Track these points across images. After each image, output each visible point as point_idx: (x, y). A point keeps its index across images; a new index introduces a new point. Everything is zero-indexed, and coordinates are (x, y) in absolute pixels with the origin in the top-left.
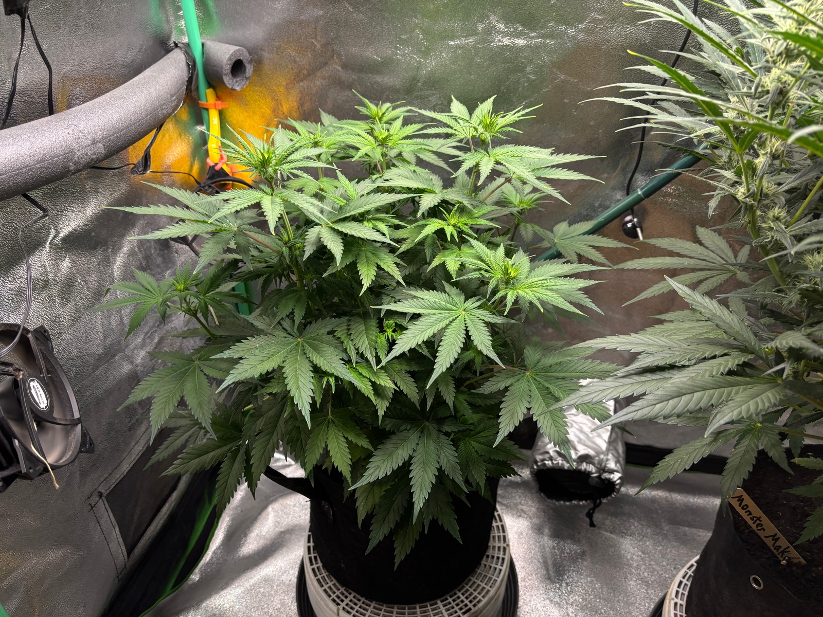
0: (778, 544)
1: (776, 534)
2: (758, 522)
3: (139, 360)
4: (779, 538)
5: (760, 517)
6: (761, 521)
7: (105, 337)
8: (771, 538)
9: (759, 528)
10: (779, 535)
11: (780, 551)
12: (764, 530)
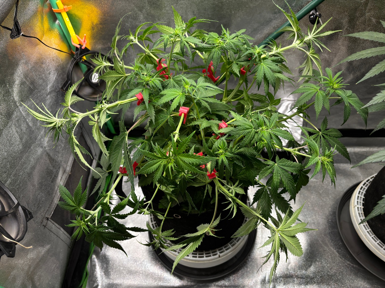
3: (46, 144)
7: (21, 139)
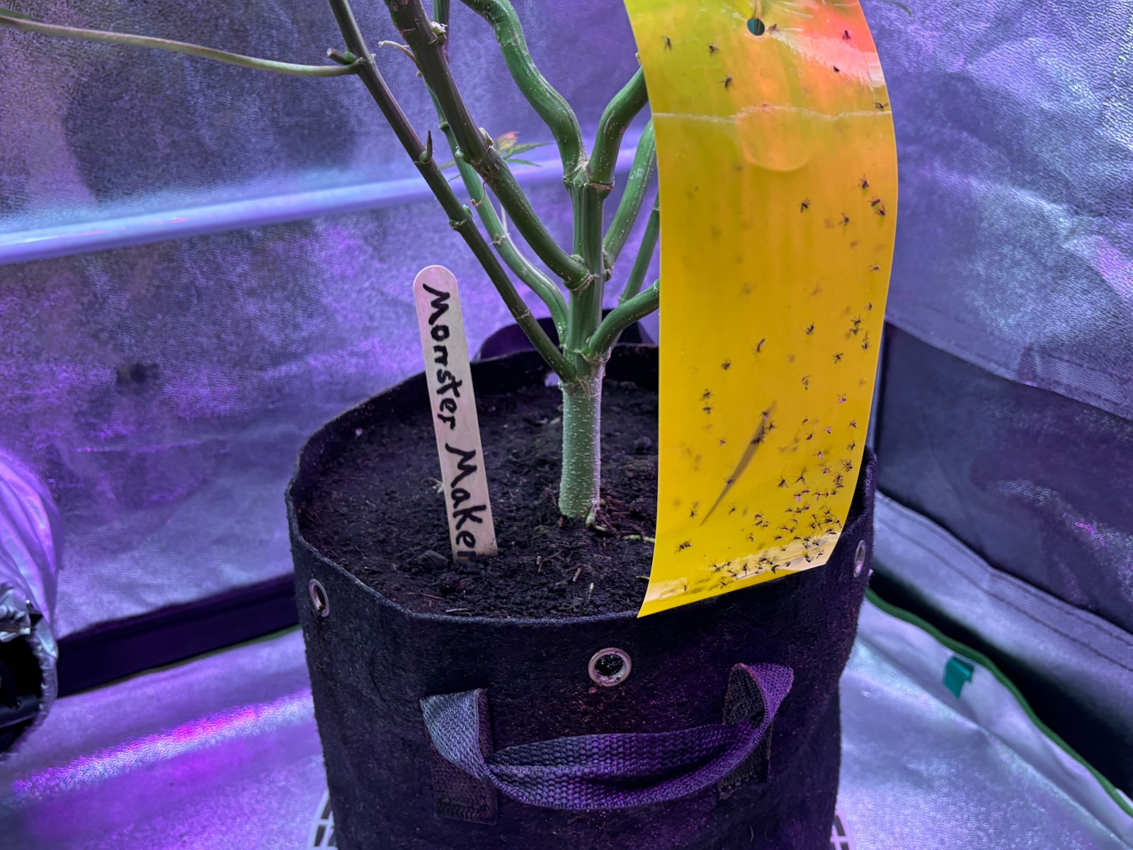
0: (463, 484)
1: (471, 455)
2: (450, 394)
4: (473, 469)
5: (460, 383)
6: (457, 394)
8: (459, 458)
9: (446, 413)
10: (478, 461)
11: (462, 506)
12: (453, 426)
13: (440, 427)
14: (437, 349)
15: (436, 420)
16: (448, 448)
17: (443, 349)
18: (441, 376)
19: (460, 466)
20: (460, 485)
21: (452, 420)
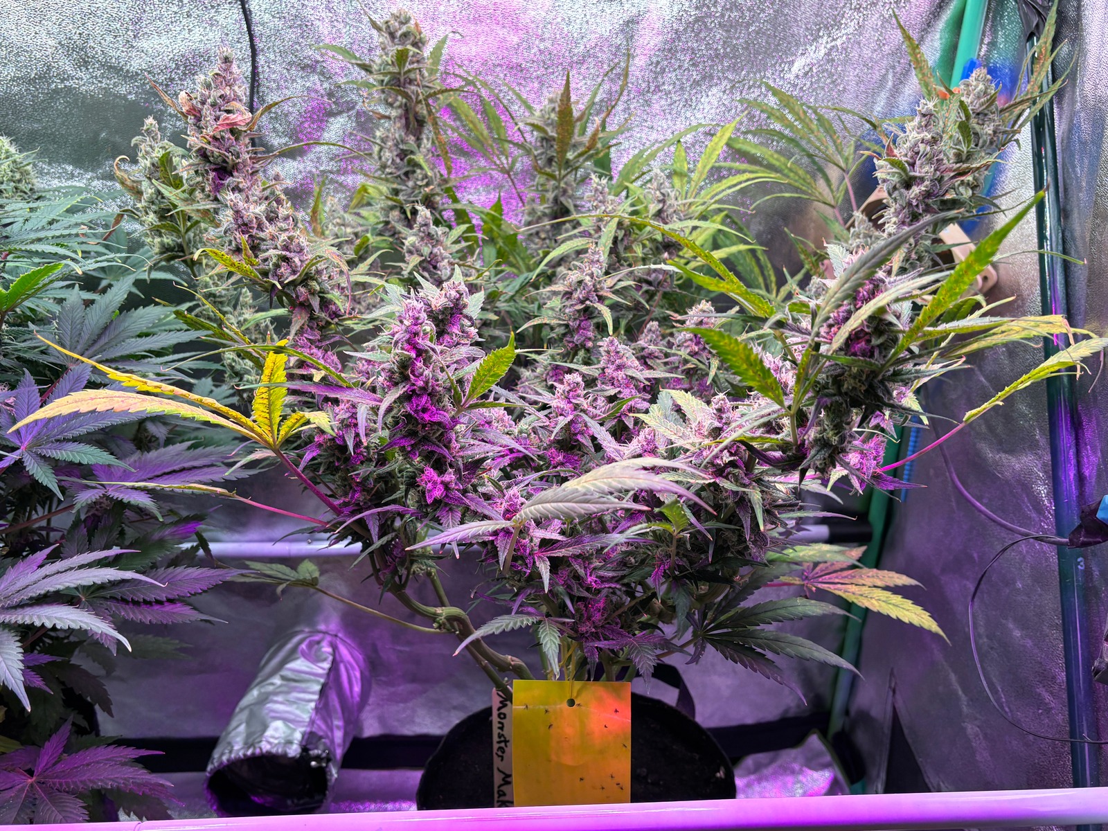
1: (509, 776)
2: (503, 745)
6: (506, 746)
8: (503, 776)
9: (500, 753)
12: (502, 760)
13: (496, 760)
14: (499, 723)
15: (495, 756)
16: (498, 769)
17: (502, 724)
18: (500, 736)
19: (503, 779)
20: (502, 788)
21: (502, 757)
